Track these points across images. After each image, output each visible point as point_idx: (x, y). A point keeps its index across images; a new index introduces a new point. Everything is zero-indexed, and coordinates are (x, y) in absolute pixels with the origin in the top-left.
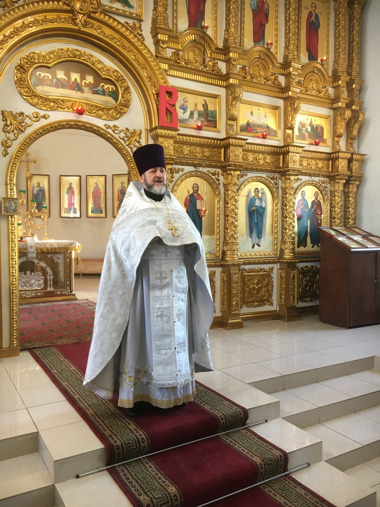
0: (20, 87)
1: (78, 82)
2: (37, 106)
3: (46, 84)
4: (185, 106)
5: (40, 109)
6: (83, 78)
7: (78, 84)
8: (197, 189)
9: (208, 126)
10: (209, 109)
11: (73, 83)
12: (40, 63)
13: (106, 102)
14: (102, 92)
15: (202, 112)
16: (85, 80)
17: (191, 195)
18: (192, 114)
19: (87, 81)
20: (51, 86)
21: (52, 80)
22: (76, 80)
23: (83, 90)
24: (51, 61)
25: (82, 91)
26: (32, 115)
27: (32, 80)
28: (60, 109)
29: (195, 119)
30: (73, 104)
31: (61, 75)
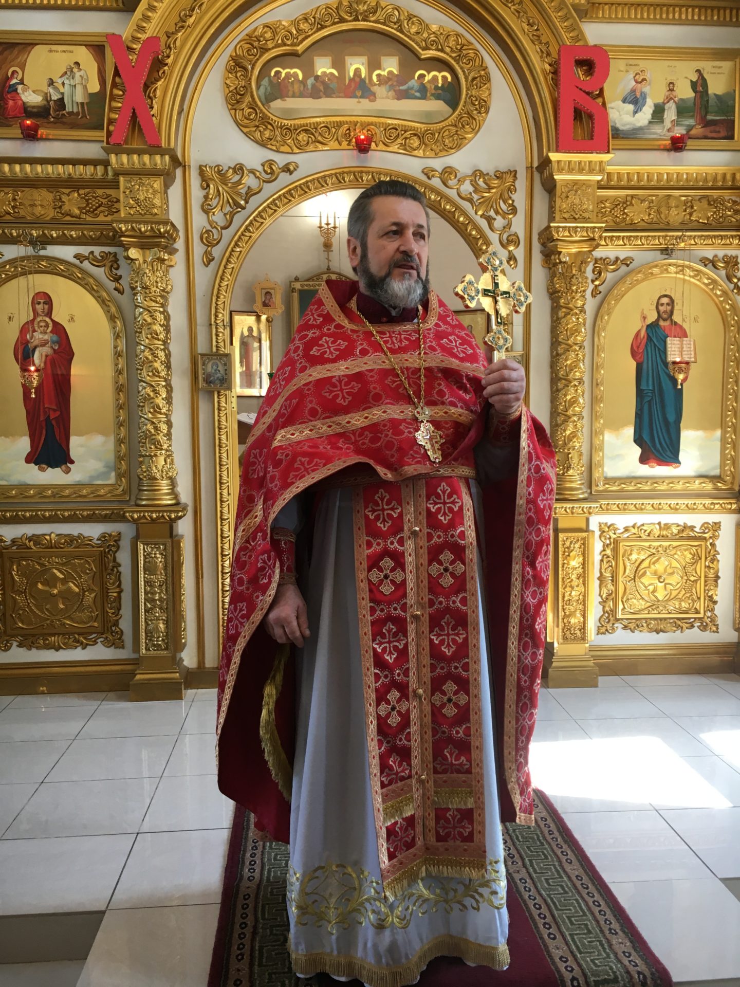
0: (235, 110)
1: (363, 76)
2: (269, 146)
3: (290, 93)
4: (638, 95)
5: (278, 151)
6: (374, 65)
7: (363, 81)
8: (669, 308)
9: (706, 138)
10: (710, 92)
11: (351, 80)
12: (277, 46)
13: (428, 114)
14: (418, 91)
15: (691, 103)
16: (380, 68)
17: (653, 327)
18: (659, 112)
19: (384, 70)
20: (302, 96)
21: (303, 82)
22: (357, 71)
23: (374, 94)
24: (300, 38)
25: (371, 96)
26: (260, 168)
27: (262, 89)
28: (320, 147)
29: (668, 124)
30: (349, 129)
31: (323, 67)
